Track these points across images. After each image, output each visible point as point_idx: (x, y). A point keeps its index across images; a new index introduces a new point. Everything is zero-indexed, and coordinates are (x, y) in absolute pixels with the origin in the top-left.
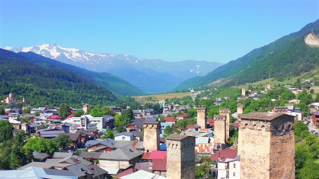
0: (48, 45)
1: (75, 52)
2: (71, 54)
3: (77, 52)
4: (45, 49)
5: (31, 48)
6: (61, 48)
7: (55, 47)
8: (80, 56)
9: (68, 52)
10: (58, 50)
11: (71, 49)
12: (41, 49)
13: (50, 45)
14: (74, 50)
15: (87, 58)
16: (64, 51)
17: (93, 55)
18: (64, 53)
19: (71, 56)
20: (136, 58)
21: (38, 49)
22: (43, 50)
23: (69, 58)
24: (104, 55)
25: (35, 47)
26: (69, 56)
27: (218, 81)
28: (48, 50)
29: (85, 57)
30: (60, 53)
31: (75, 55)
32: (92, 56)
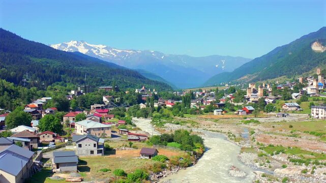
0: (76, 42)
1: (103, 49)
2: (98, 50)
3: (104, 48)
4: (73, 45)
5: (59, 45)
6: (88, 44)
7: (82, 44)
8: (108, 52)
9: (95, 49)
10: (86, 47)
11: (98, 46)
12: (69, 46)
13: (78, 42)
14: (101, 46)
15: (114, 54)
16: (92, 48)
17: (120, 51)
18: (92, 49)
19: (99, 52)
20: (162, 54)
21: (66, 45)
22: (72, 47)
23: (97, 54)
24: (131, 51)
25: (63, 44)
26: (96, 52)
27: (246, 77)
28: (76, 47)
29: (112, 53)
30: (88, 50)
31: (103, 51)
32: (119, 53)
